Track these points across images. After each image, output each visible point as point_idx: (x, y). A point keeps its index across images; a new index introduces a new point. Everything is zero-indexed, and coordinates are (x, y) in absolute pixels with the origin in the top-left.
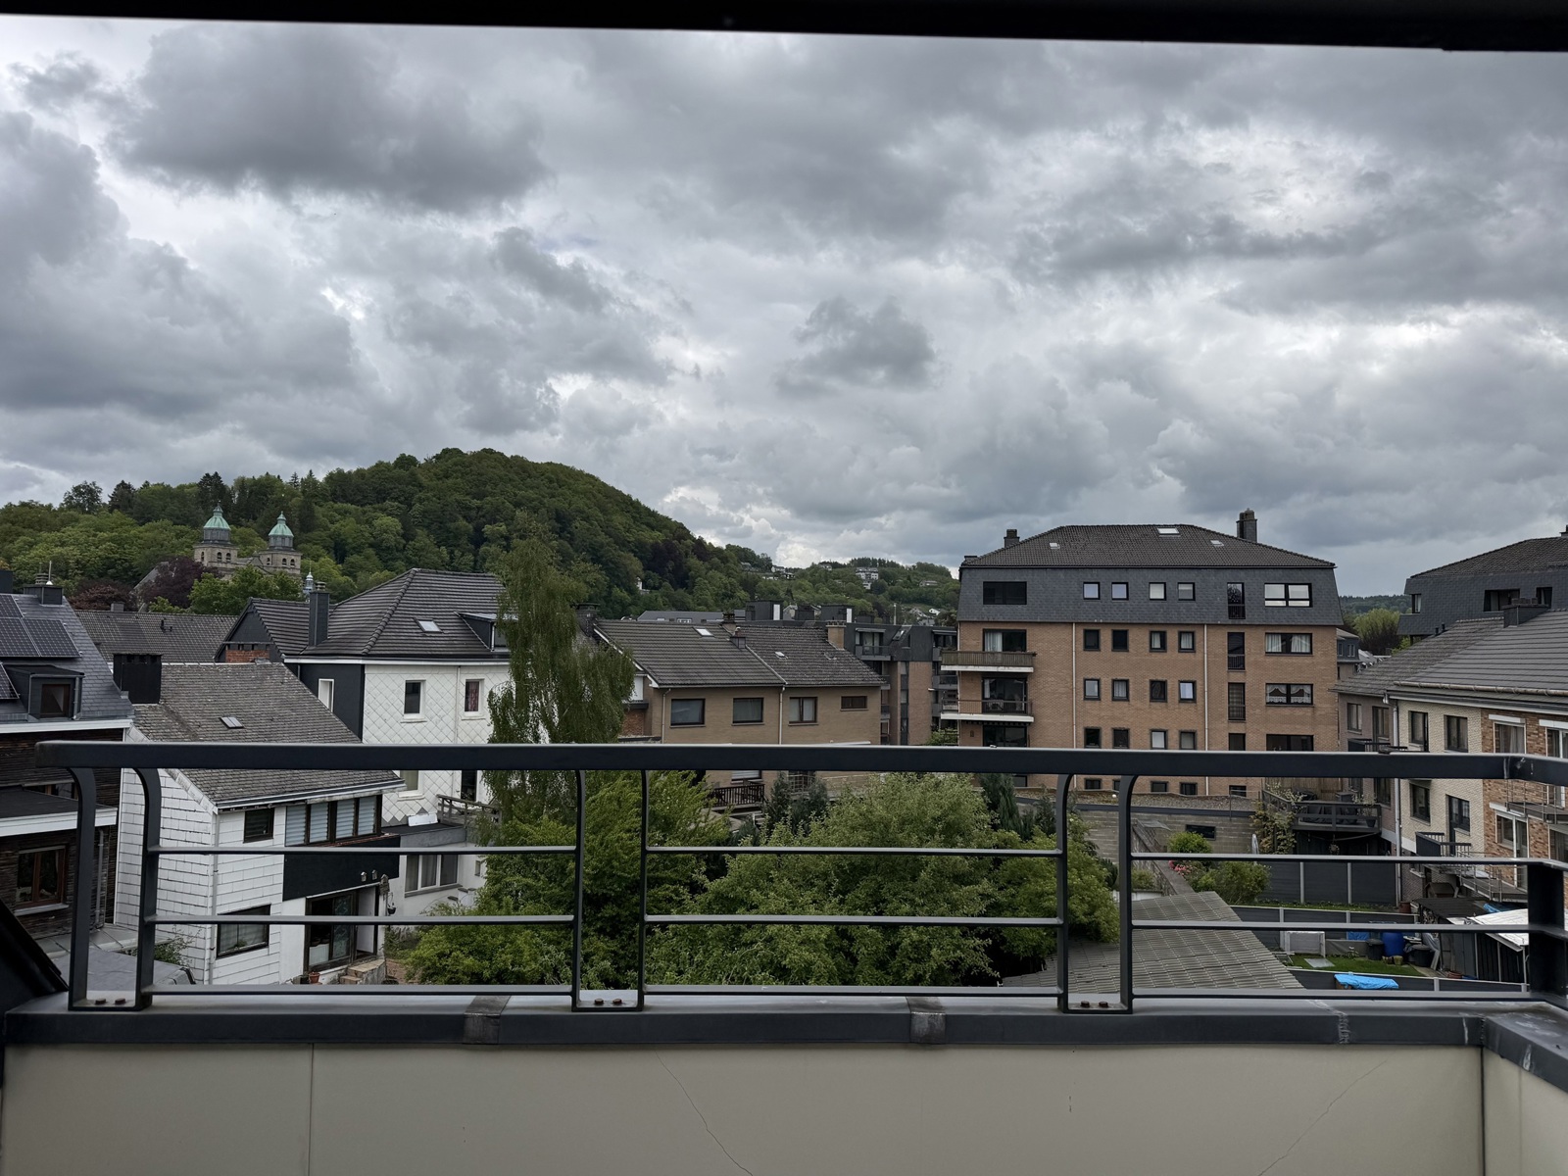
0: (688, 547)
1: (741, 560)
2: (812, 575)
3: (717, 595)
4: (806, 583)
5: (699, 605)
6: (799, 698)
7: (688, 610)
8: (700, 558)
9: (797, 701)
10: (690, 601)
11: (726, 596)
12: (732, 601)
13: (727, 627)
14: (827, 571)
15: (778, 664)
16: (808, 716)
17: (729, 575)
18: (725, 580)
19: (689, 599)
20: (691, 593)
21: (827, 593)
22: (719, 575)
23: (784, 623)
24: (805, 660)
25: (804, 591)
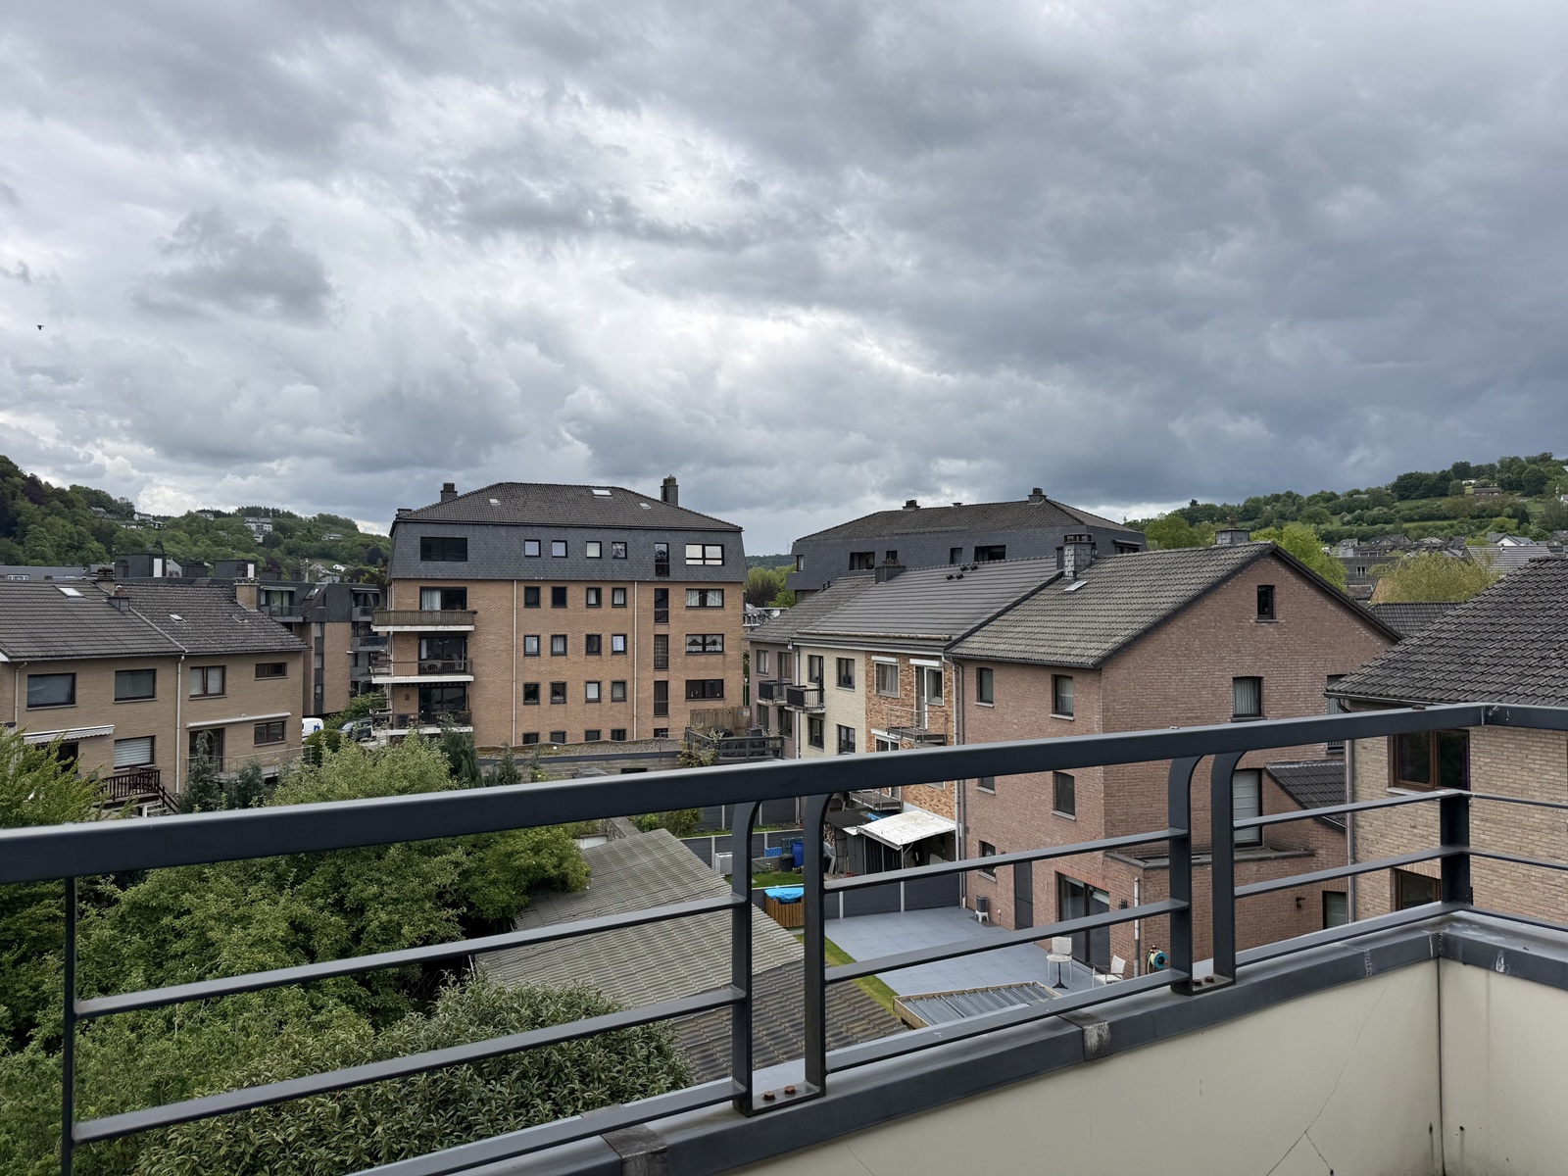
0: (16, 486)
1: (91, 504)
2: (188, 525)
3: (59, 546)
4: (181, 534)
5: (33, 558)
6: (203, 668)
7: (17, 564)
8: (32, 500)
9: (198, 674)
10: (20, 552)
11: (71, 547)
12: (81, 553)
13: (103, 586)
14: (207, 521)
15: (175, 630)
16: (214, 685)
17: (75, 523)
18: (70, 527)
19: (18, 550)
20: (21, 543)
21: (208, 545)
22: (61, 521)
23: (169, 580)
24: (209, 624)
25: (178, 543)
